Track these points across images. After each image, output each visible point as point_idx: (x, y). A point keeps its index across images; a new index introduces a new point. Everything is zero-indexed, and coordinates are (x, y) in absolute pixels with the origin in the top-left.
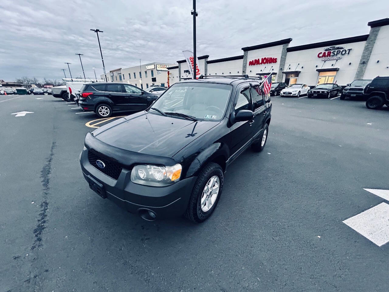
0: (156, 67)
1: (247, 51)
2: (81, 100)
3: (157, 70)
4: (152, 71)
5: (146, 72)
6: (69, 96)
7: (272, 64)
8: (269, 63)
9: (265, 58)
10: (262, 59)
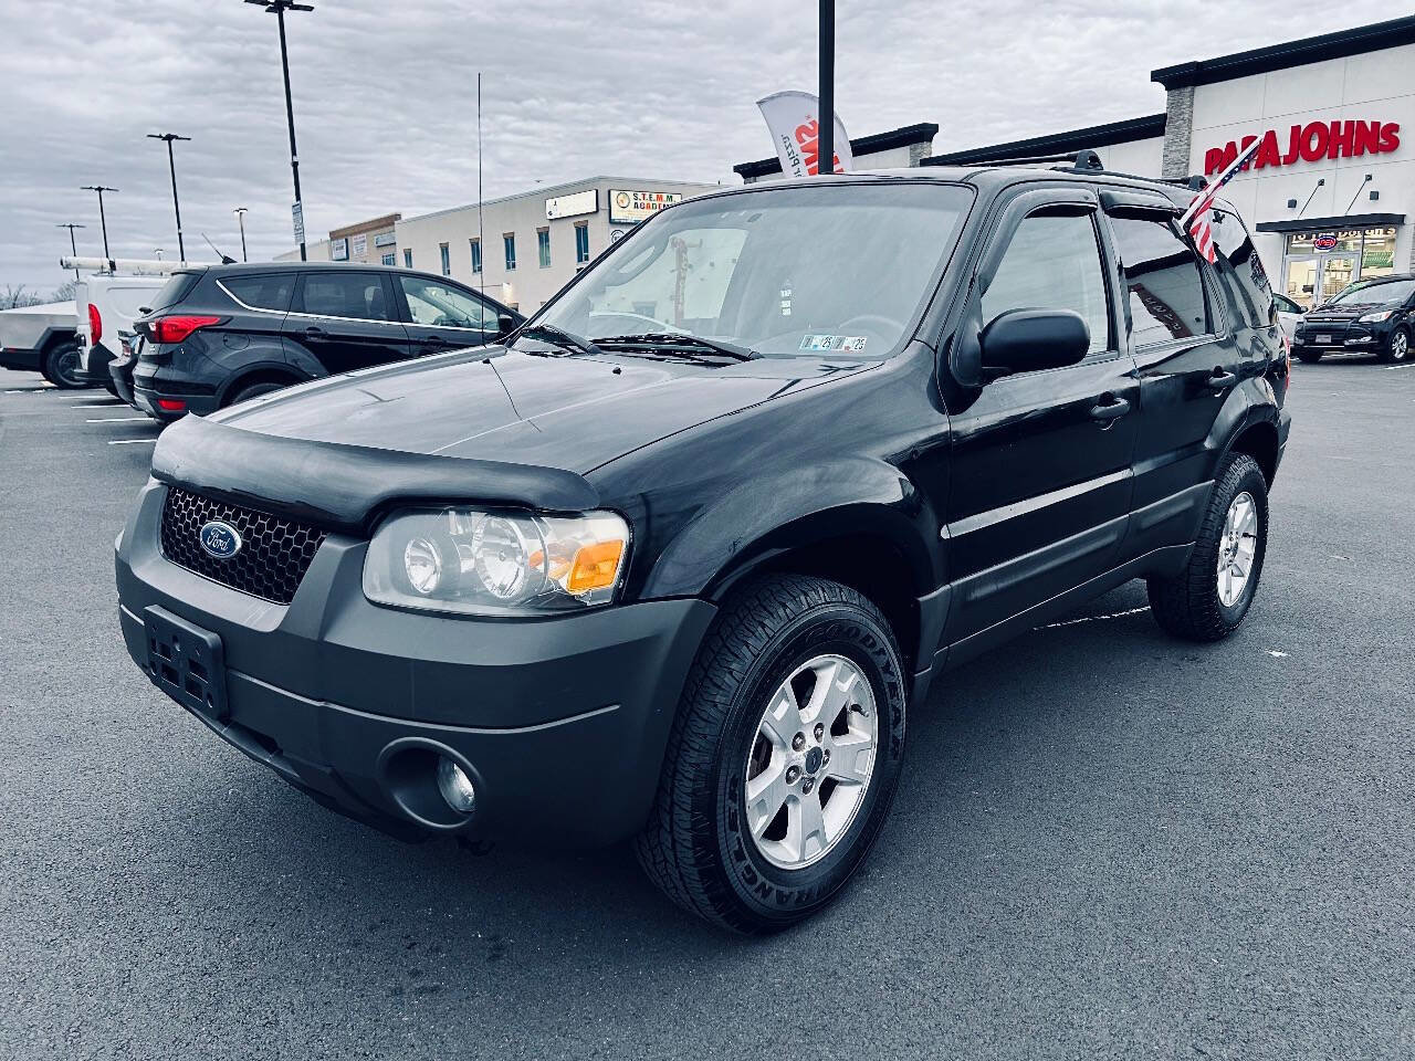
0: (603, 205)
1: (1189, 89)
2: (151, 359)
3: (612, 222)
4: (582, 233)
5: (544, 237)
6: (85, 359)
7: (1369, 162)
8: (1347, 154)
9: (1316, 127)
10: (1295, 129)
